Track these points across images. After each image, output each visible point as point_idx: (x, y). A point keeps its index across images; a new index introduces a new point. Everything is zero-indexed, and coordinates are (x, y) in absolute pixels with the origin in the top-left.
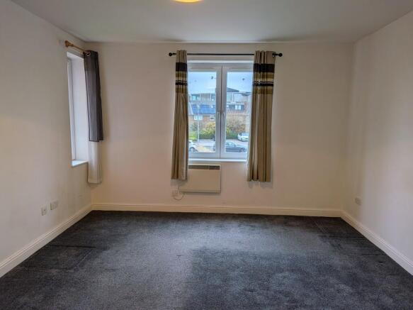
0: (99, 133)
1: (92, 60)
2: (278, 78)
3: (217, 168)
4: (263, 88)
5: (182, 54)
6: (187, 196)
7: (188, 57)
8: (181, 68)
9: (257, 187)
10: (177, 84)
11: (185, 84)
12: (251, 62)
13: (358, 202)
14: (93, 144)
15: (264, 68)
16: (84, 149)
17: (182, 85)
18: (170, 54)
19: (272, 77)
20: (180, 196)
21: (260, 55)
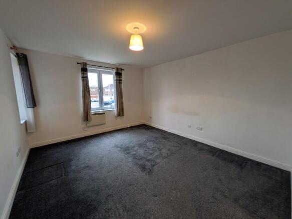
0: (33, 102)
1: (23, 60)
2: (123, 78)
3: (104, 113)
4: (119, 81)
5: (85, 64)
6: (90, 128)
7: (88, 66)
8: (84, 70)
10: (82, 77)
11: (87, 77)
12: (114, 71)
13: (151, 118)
15: (118, 74)
17: (85, 79)
18: (78, 63)
19: (121, 77)
20: (86, 129)
21: (118, 69)
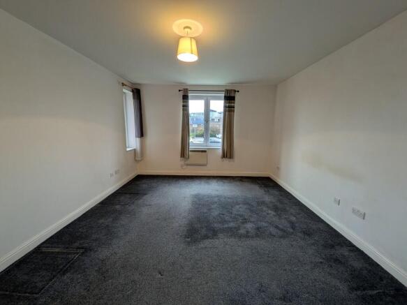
0: (141, 133)
1: (137, 93)
3: (205, 151)
4: (229, 109)
5: (186, 91)
6: (189, 167)
7: (189, 92)
8: (185, 98)
9: (226, 161)
10: (183, 106)
12: (222, 95)
13: (278, 168)
14: (138, 139)
15: (230, 98)
16: (133, 142)
17: (185, 107)
18: (179, 91)
19: (234, 103)
20: (185, 167)
21: (227, 91)
